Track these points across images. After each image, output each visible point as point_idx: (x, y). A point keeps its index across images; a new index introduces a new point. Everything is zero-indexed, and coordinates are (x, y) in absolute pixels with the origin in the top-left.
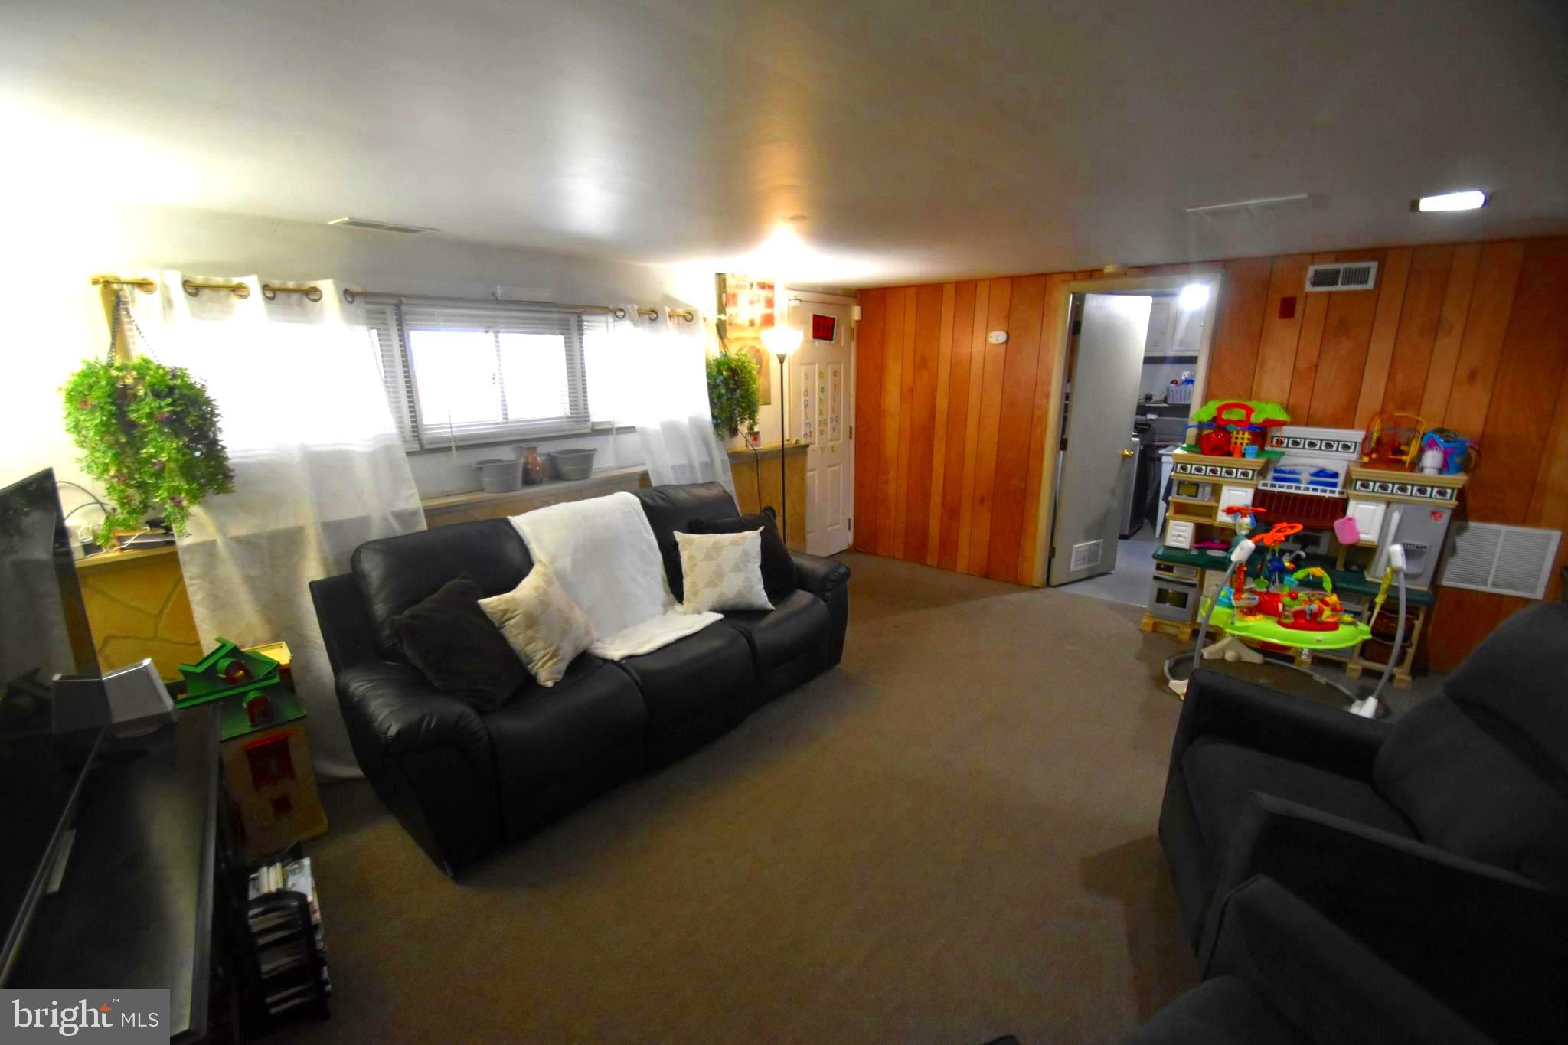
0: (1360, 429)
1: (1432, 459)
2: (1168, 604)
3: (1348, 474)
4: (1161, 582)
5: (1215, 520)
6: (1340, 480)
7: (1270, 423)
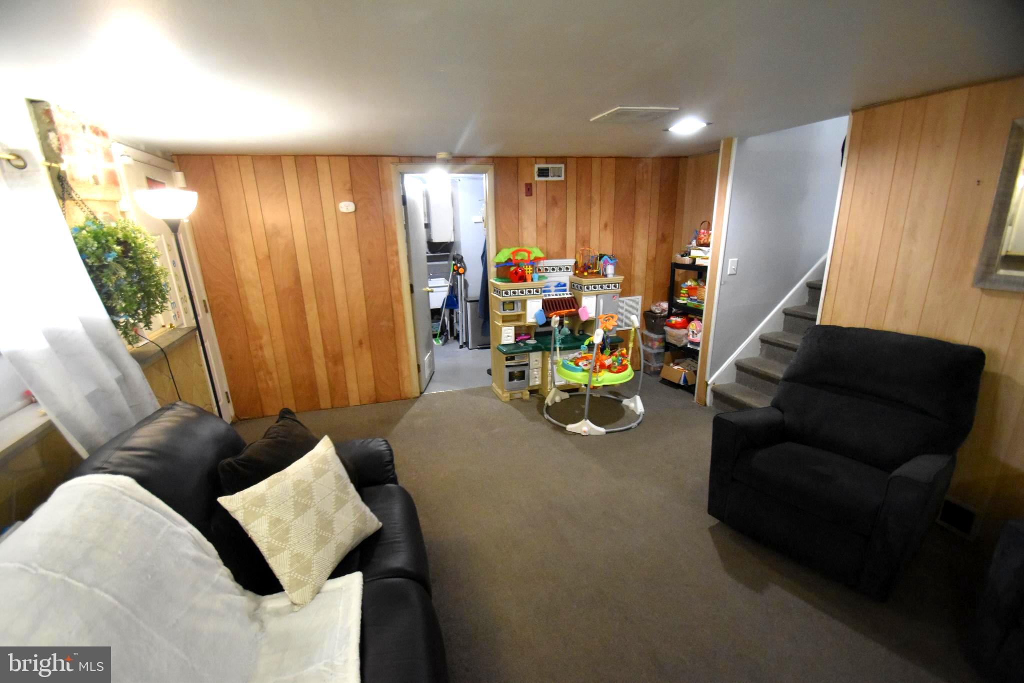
0: (570, 258)
1: (610, 269)
2: (515, 381)
3: (571, 283)
4: (510, 368)
5: (525, 322)
6: (568, 287)
7: (538, 259)
